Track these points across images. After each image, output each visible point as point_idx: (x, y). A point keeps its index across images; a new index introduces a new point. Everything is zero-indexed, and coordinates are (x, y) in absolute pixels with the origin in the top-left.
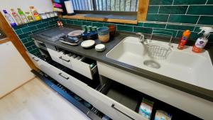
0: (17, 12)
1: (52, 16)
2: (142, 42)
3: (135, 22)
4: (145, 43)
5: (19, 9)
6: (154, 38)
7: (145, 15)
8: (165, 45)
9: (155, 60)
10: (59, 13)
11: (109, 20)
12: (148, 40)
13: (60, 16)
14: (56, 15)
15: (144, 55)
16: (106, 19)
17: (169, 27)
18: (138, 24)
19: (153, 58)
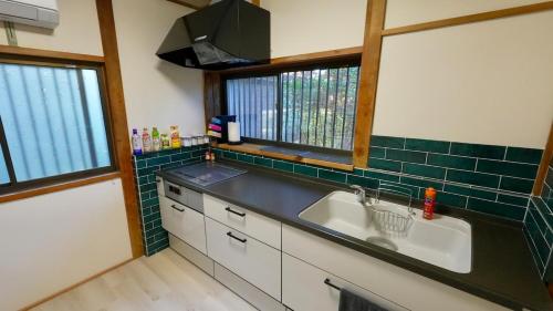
0: (150, 132)
1: (201, 142)
2: (362, 202)
3: (349, 168)
4: (368, 204)
5: (155, 129)
6: (383, 196)
7: (364, 159)
8: (402, 209)
9: (387, 238)
10: (212, 138)
11: (305, 160)
12: (373, 200)
13: (214, 144)
14: (207, 141)
15: (368, 226)
16: (301, 158)
17: (404, 180)
18: (354, 171)
19: (385, 233)
